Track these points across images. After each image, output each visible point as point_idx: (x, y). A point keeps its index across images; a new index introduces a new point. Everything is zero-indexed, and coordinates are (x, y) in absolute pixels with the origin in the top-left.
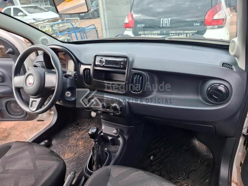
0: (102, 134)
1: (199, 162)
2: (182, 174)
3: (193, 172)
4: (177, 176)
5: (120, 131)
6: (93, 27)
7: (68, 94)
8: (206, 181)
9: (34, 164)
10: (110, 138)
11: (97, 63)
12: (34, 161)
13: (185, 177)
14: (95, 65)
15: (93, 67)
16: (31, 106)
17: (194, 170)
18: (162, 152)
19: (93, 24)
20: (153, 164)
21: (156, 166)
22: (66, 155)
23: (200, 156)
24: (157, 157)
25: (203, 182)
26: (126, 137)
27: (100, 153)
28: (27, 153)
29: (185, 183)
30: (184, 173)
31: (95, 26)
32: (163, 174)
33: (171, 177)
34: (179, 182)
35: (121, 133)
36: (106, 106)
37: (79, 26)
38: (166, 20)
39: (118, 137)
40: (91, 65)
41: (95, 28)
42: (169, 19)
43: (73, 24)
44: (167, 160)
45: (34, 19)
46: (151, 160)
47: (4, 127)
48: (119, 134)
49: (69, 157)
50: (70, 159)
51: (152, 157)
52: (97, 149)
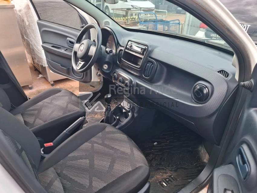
0: (120, 106)
1: (194, 165)
2: (172, 166)
3: (183, 169)
4: (167, 166)
5: (132, 108)
6: (177, 22)
7: (105, 66)
8: (189, 180)
9: (67, 105)
10: (124, 111)
11: (128, 47)
12: (68, 103)
13: (174, 169)
14: (126, 48)
15: (125, 50)
16: (78, 66)
17: (185, 169)
18: (167, 143)
19: (179, 19)
20: (153, 148)
21: (155, 151)
22: (96, 115)
23: (199, 161)
24: (160, 145)
25: (185, 179)
26: (136, 115)
27: (109, 115)
28: (67, 98)
29: (170, 173)
30: (175, 167)
31: (180, 21)
32: (156, 158)
33: (161, 163)
34: (166, 170)
35: (132, 109)
36: (122, 81)
37: (164, 19)
38: (245, 26)
39: (129, 112)
40: (124, 47)
41: (179, 24)
42: (249, 26)
43: (157, 15)
44: (167, 151)
45: (132, 6)
46: (154, 145)
47: (72, 86)
48: (131, 110)
49: (98, 117)
50: (97, 119)
51: (155, 143)
52: (108, 112)
